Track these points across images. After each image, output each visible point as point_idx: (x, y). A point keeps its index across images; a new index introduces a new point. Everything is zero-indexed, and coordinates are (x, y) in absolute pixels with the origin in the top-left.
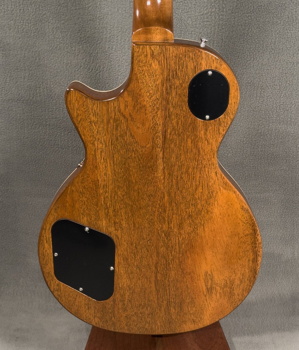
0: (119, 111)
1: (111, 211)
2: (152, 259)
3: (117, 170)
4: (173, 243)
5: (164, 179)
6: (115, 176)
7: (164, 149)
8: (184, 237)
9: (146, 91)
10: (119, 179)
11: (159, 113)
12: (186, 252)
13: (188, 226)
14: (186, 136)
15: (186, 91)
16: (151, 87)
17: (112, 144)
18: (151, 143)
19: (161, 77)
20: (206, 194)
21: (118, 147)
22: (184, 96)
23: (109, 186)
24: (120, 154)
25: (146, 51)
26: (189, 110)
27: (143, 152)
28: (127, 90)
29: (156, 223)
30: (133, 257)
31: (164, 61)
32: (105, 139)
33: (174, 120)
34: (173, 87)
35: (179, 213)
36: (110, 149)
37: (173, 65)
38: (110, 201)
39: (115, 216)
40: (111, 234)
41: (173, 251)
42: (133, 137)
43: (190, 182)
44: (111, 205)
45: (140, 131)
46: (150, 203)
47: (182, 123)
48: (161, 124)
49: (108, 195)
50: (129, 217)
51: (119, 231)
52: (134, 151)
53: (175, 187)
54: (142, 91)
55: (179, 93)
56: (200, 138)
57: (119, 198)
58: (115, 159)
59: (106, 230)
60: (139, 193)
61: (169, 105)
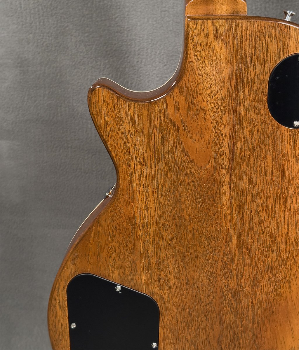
0: (167, 116)
1: (153, 261)
2: (213, 330)
3: (163, 202)
4: (243, 307)
5: (231, 214)
6: (160, 210)
7: (231, 170)
8: (261, 299)
9: (205, 86)
10: (165, 215)
11: (225, 118)
12: (263, 321)
13: (266, 283)
14: (264, 152)
15: (265, 86)
16: (214, 81)
17: (155, 165)
18: (213, 162)
19: (229, 66)
20: (294, 235)
21: (164, 168)
22: (262, 92)
23: (150, 225)
24: (167, 178)
25: (206, 29)
26: (270, 114)
27: (201, 175)
28: (178, 86)
29: (219, 279)
30: (186, 328)
31: (233, 42)
32: (146, 157)
33: (247, 128)
34: (246, 79)
35: (254, 264)
36: (153, 171)
37: (247, 48)
38: (152, 246)
39: (159, 268)
40: (153, 295)
41: (244, 319)
42: (186, 154)
43: (270, 219)
44: (154, 252)
45: (197, 145)
46: (211, 250)
47: (259, 133)
48: (228, 134)
49: (150, 238)
50: (180, 269)
51: (166, 291)
52: (187, 174)
53: (247, 225)
54: (200, 86)
55: (255, 88)
56: (285, 153)
57: (165, 242)
58: (160, 186)
59: (147, 289)
60: (194, 234)
61: (239, 107)
